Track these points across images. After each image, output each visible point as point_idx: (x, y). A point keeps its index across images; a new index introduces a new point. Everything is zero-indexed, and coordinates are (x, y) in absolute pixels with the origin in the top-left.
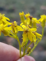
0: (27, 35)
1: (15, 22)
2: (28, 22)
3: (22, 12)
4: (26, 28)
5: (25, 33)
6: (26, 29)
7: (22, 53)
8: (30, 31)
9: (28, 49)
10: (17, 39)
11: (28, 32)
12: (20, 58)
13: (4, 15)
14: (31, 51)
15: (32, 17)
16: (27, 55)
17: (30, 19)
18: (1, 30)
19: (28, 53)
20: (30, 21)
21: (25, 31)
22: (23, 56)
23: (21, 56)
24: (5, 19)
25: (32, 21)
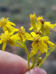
0: (38, 45)
1: (22, 27)
2: (39, 27)
3: (33, 14)
4: (36, 37)
5: (35, 43)
6: (36, 39)
7: (31, 64)
8: (41, 41)
9: (38, 60)
10: (25, 48)
11: (39, 42)
12: (28, 70)
13: (8, 19)
14: (42, 62)
15: (44, 22)
16: (37, 67)
17: (41, 23)
18: (7, 40)
19: (38, 65)
20: (41, 26)
21: (36, 41)
22: (31, 68)
23: (30, 68)
24: (9, 24)
25: (44, 25)
